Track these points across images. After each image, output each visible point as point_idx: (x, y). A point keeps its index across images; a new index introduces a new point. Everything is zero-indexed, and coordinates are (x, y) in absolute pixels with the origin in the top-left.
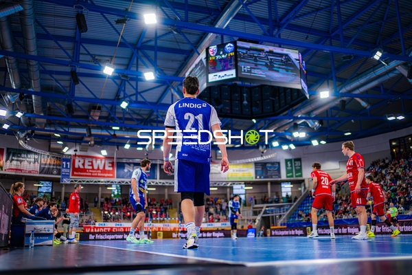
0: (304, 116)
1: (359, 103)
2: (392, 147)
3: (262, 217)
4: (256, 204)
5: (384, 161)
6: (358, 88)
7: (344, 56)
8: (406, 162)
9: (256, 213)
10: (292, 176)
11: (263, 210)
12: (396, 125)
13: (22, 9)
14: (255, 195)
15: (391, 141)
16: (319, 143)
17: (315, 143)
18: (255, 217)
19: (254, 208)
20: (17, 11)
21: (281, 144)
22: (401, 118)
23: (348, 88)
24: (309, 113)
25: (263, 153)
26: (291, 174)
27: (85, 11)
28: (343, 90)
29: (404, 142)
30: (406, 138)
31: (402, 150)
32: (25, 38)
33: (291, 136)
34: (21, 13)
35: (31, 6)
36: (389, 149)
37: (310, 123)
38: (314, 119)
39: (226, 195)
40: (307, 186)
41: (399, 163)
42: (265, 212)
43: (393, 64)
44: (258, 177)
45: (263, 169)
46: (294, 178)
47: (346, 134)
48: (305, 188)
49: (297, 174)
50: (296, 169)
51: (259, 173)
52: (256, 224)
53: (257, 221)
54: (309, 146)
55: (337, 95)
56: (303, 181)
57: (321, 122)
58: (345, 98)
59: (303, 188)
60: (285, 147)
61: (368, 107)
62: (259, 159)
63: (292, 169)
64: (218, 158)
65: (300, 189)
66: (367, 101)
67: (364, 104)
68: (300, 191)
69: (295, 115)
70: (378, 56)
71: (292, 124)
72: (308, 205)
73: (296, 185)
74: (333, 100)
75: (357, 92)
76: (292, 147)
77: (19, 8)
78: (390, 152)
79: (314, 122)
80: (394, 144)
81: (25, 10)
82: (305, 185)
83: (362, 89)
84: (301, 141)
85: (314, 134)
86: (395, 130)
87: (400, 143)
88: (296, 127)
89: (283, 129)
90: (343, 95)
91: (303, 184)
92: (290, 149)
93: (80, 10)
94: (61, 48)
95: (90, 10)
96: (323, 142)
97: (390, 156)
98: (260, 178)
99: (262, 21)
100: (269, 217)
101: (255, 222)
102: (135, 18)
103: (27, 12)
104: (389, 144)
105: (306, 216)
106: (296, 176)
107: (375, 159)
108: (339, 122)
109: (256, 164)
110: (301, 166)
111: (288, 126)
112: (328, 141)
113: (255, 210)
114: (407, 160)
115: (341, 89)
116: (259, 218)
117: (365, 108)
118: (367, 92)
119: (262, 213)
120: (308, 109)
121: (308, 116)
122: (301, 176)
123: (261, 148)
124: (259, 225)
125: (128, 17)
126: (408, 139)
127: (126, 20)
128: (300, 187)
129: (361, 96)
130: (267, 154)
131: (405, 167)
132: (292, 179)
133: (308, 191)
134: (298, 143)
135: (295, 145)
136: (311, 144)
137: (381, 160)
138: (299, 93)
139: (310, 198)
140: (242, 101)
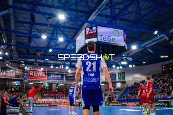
0: (126, 55)
1: (149, 51)
2: (163, 68)
3: (108, 97)
4: (106, 91)
6: (148, 44)
7: (142, 32)
8: (169, 75)
10: (121, 80)
11: (109, 94)
12: (164, 59)
13: (8, 12)
14: (106, 87)
15: (162, 66)
16: (132, 66)
17: (130, 66)
18: (105, 97)
19: (105, 93)
20: (6, 13)
21: (116, 66)
22: (166, 57)
23: (144, 44)
26: (120, 79)
27: (35, 14)
28: (142, 45)
29: (168, 66)
31: (167, 70)
32: (10, 23)
33: (121, 63)
34: (8, 13)
35: (12, 11)
36: (161, 69)
37: (128, 59)
38: (130, 57)
41: (165, 75)
42: (109, 95)
43: (162, 35)
46: (122, 81)
47: (145, 63)
49: (123, 79)
52: (105, 100)
53: (106, 99)
54: (128, 67)
55: (139, 47)
56: (125, 82)
57: (133, 58)
58: (143, 49)
59: (125, 85)
60: (118, 68)
61: (153, 52)
63: (121, 77)
65: (124, 85)
67: (151, 51)
68: (124, 86)
69: (122, 55)
70: (156, 32)
71: (121, 59)
72: (127, 92)
73: (123, 84)
74: (138, 49)
75: (148, 46)
76: (121, 67)
77: (7, 11)
78: (162, 71)
80: (163, 67)
81: (10, 12)
82: (126, 84)
83: (150, 45)
84: (125, 65)
85: (129, 63)
86: (164, 61)
87: (166, 67)
88: (122, 60)
89: (117, 60)
90: (142, 47)
91: (125, 83)
92: (120, 68)
93: (33, 13)
94: (24, 26)
95: (37, 13)
96: (134, 66)
99: (107, 16)
100: (111, 97)
102: (55, 17)
103: (11, 13)
104: (161, 67)
105: (127, 97)
106: (123, 80)
107: (154, 74)
108: (140, 58)
110: (125, 76)
111: (119, 59)
112: (136, 65)
113: (105, 94)
115: (141, 45)
117: (151, 53)
118: (152, 46)
120: (128, 52)
121: (128, 55)
122: (125, 80)
124: (107, 100)
125: (52, 16)
127: (51, 17)
128: (124, 84)
129: (150, 48)
130: (110, 71)
131: (168, 77)
132: (121, 81)
133: (127, 86)
134: (123, 66)
135: (122, 67)
136: (129, 67)
137: (158, 74)
138: (124, 47)
139: (128, 89)
140: (100, 50)
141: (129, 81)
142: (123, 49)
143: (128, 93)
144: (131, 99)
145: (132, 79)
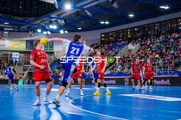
0: (56, 17)
1: (86, 13)
2: (102, 37)
3: (28, 72)
4: (25, 64)
5: (97, 45)
6: (86, 4)
8: (108, 46)
9: (24, 70)
10: (47, 50)
11: (29, 68)
12: (105, 26)
14: (25, 59)
15: (101, 34)
16: (64, 32)
17: (62, 32)
18: (24, 72)
19: (24, 67)
21: (42, 31)
22: (107, 23)
23: (81, 4)
24: (59, 15)
25: (31, 35)
26: (47, 48)
28: (79, 5)
29: (108, 35)
30: (109, 33)
31: (106, 39)
33: (49, 27)
36: (100, 38)
37: (59, 21)
38: (61, 19)
39: (7, 58)
40: (55, 55)
41: (104, 46)
42: (30, 70)
44: (28, 49)
45: (31, 44)
46: (49, 51)
47: (80, 29)
48: (54, 57)
49: (50, 49)
50: (50, 46)
51: (29, 46)
52: (24, 76)
53: (25, 74)
55: (75, 7)
56: (54, 52)
57: (65, 21)
58: (79, 10)
59: (53, 56)
60: (45, 33)
61: (91, 16)
62: (29, 39)
63: (48, 46)
64: (3, 36)
65: (51, 57)
66: (91, 13)
67: (89, 14)
68: (52, 58)
69: (51, 16)
71: (49, 20)
72: (55, 66)
73: (49, 54)
74: (73, 10)
75: (85, 7)
76: (49, 33)
78: (100, 40)
79: (62, 21)
80: (103, 36)
82: (54, 55)
83: (89, 6)
84: (54, 30)
85: (60, 27)
86: (104, 28)
87: (106, 35)
88: (51, 23)
89: (44, 22)
90: (78, 8)
91: (53, 54)
92: (48, 34)
96: (66, 32)
97: (100, 42)
98: (29, 49)
100: (32, 72)
101: (24, 75)
104: (100, 35)
105: (53, 73)
106: (50, 50)
107: (92, 43)
108: (75, 22)
109: (27, 41)
110: (53, 44)
111: (47, 21)
112: (69, 31)
113: (24, 68)
114: (108, 45)
115: (77, 4)
116: (26, 72)
117: (89, 16)
118: (91, 7)
119: (28, 70)
120: (59, 13)
121: (59, 17)
122: (53, 50)
123: (30, 32)
124: (26, 77)
126: (110, 34)
128: (52, 56)
129: (88, 9)
130: (34, 36)
131: (107, 49)
132: (47, 51)
133: (55, 58)
134: (52, 31)
136: (59, 32)
138: (53, 5)
139: (57, 62)
140: (19, 6)
141: (58, 52)
142: (52, 7)
143: (56, 68)
144: (58, 75)
145: (63, 49)
